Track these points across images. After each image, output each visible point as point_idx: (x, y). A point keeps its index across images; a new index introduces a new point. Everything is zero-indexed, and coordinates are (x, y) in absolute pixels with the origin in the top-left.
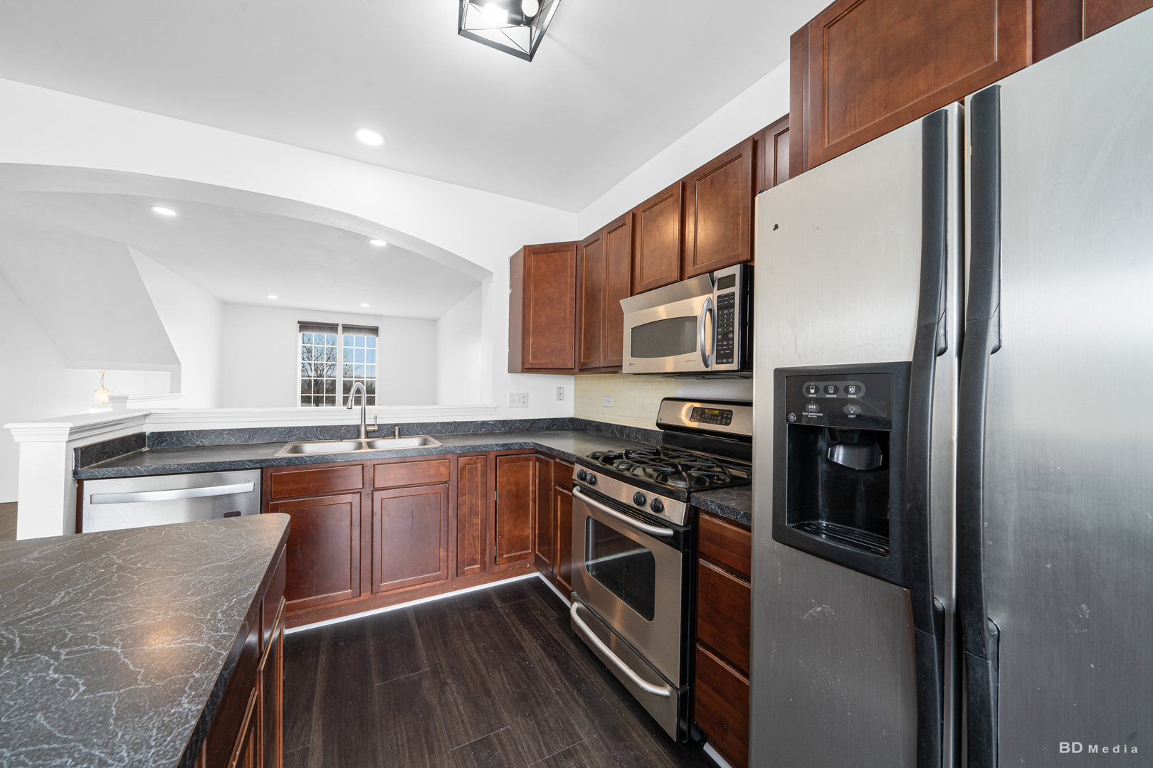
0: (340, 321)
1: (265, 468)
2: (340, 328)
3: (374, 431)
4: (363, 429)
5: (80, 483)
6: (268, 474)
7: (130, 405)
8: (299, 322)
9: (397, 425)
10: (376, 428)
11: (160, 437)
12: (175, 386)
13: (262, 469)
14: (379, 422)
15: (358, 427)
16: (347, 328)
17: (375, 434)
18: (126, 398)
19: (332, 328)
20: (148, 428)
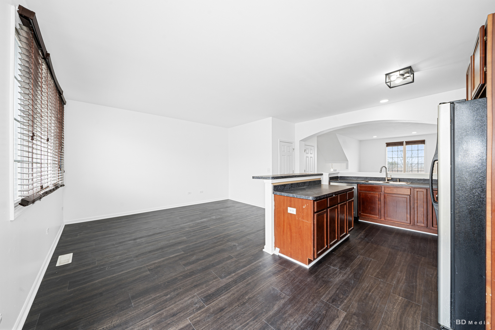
0: (404, 140)
1: (358, 184)
2: (404, 143)
3: (390, 179)
4: (386, 179)
5: (330, 182)
6: (359, 185)
7: (337, 171)
8: (386, 143)
9: (398, 178)
10: (391, 179)
11: (341, 177)
12: (347, 168)
13: (357, 184)
14: (392, 177)
15: (385, 178)
16: (408, 143)
17: (390, 180)
18: (336, 170)
19: (401, 144)
20: (339, 175)
